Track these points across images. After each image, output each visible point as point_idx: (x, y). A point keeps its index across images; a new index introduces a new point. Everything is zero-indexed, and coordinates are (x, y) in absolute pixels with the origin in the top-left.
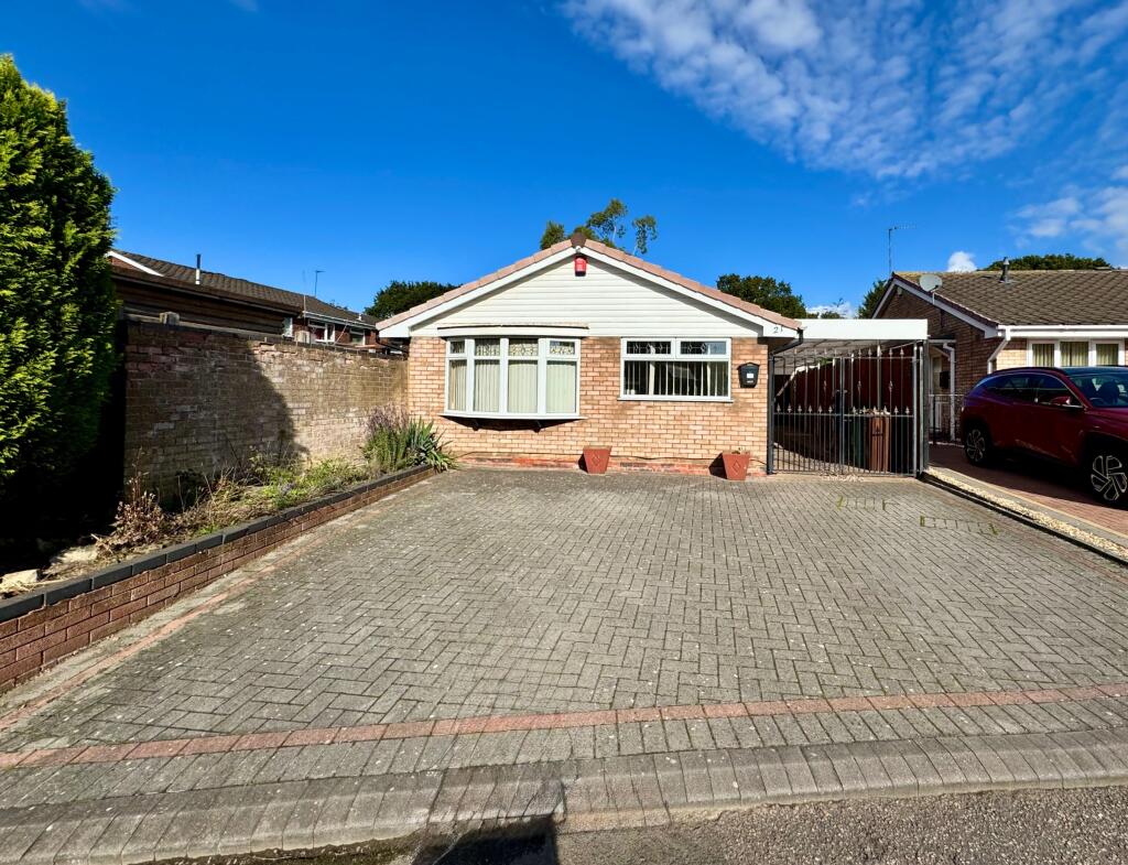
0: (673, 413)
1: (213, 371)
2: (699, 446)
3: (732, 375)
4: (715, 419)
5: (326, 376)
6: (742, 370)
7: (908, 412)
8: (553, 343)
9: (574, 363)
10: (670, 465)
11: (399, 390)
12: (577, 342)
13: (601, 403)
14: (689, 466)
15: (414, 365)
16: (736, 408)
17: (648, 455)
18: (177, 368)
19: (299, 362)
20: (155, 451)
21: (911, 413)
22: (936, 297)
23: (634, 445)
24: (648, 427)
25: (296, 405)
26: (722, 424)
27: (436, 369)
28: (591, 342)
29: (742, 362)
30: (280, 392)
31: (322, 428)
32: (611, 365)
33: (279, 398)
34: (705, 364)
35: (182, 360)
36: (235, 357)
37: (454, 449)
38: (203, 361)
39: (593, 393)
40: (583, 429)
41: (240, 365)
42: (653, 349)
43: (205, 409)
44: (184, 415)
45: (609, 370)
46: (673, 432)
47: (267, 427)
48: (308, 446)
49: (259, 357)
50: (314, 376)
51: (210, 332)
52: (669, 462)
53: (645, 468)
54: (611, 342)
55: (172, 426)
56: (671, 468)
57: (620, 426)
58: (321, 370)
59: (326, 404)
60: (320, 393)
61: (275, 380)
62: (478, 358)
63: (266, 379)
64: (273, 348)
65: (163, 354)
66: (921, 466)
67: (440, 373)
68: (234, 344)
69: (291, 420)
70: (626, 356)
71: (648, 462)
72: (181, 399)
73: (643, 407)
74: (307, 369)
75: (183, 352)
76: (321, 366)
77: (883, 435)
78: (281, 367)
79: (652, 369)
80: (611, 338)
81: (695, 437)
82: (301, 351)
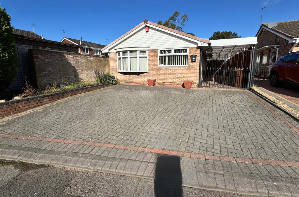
0: (172, 70)
1: (55, 61)
2: (179, 79)
3: (189, 58)
4: (183, 72)
5: (86, 62)
6: (192, 57)
7: (247, 69)
8: (140, 52)
9: (146, 57)
10: (171, 84)
11: (107, 65)
12: (147, 51)
13: (153, 68)
14: (176, 85)
15: (111, 60)
16: (189, 68)
17: (165, 82)
18: (46, 60)
19: (78, 59)
20: (44, 78)
21: (248, 69)
22: (274, 30)
23: (162, 79)
24: (165, 74)
25: (78, 69)
26: (185, 73)
27: (115, 60)
28: (150, 51)
29: (192, 55)
30: (73, 66)
31: (86, 74)
32: (156, 57)
33: (74, 67)
34: (182, 56)
35: (47, 58)
36: (61, 58)
37: (120, 80)
38: (52, 58)
39: (151, 65)
40: (149, 75)
41: (62, 59)
42: (167, 52)
43: (55, 69)
44: (50, 70)
45: (155, 58)
46: (172, 75)
47: (71, 74)
48: (82, 78)
49: (67, 57)
50: (82, 62)
51: (53, 52)
52: (171, 83)
53: (164, 85)
54: (156, 51)
55: (47, 73)
56: (171, 85)
57: (158, 74)
58: (84, 61)
59: (86, 69)
60: (84, 66)
61: (72, 63)
62: (123, 57)
63: (69, 63)
64: (70, 55)
65: (42, 57)
66: (250, 86)
67: (116, 61)
68: (60, 54)
69: (77, 72)
70: (159, 54)
71: (165, 83)
72: (48, 67)
73: (164, 68)
74: (80, 60)
75: (46, 56)
76: (84, 60)
77: (240, 76)
78: (73, 60)
79: (167, 58)
80: (155, 50)
81: (178, 77)
82: (78, 56)
